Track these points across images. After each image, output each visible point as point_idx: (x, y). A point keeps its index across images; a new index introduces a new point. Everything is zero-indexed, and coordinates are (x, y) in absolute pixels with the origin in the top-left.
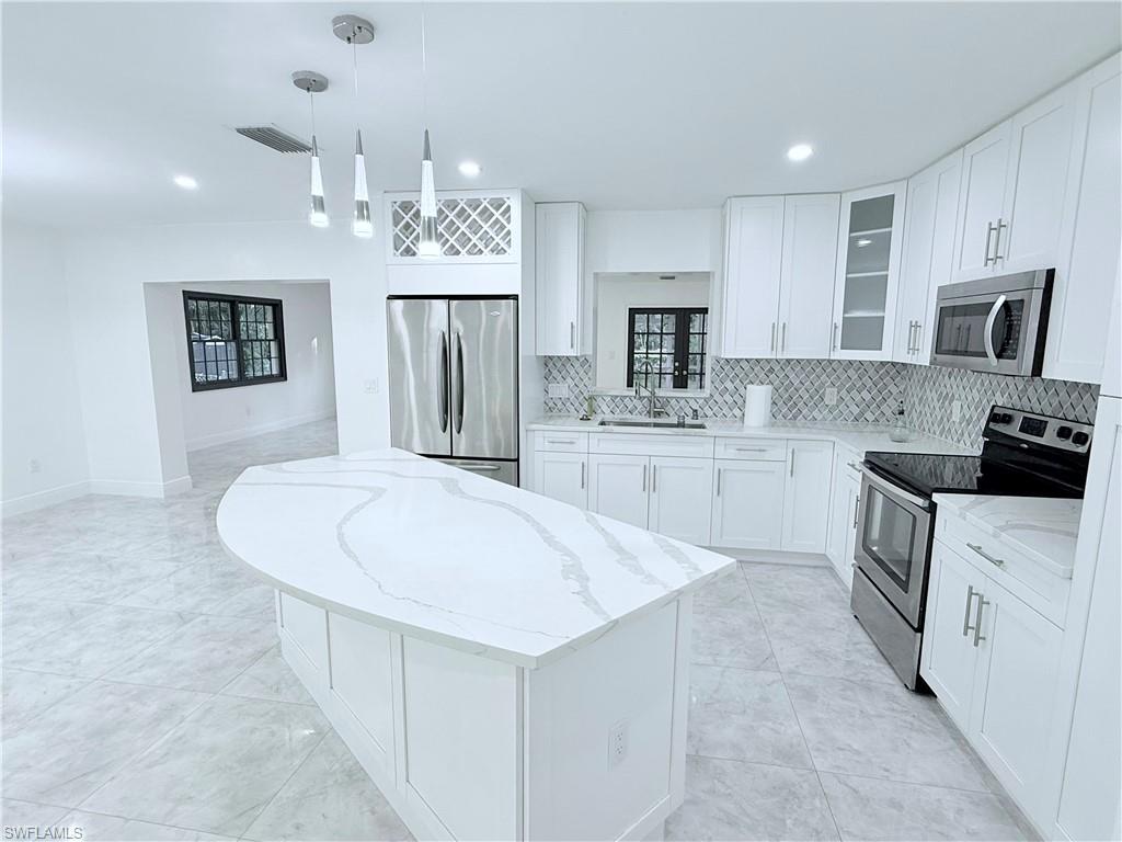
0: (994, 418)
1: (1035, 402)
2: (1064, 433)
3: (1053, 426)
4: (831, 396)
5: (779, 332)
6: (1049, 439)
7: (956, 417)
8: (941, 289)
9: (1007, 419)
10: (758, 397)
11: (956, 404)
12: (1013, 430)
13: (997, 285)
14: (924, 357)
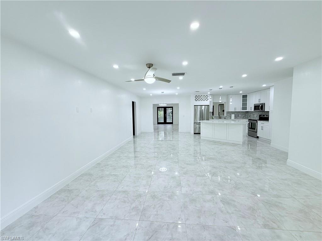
0: (260, 115)
1: (263, 114)
2: (266, 116)
3: (265, 115)
4: (240, 116)
5: (235, 109)
6: (265, 116)
7: (255, 116)
8: (254, 104)
9: (261, 116)
10: (233, 116)
11: (255, 115)
12: (262, 116)
13: (261, 104)
14: (253, 110)
